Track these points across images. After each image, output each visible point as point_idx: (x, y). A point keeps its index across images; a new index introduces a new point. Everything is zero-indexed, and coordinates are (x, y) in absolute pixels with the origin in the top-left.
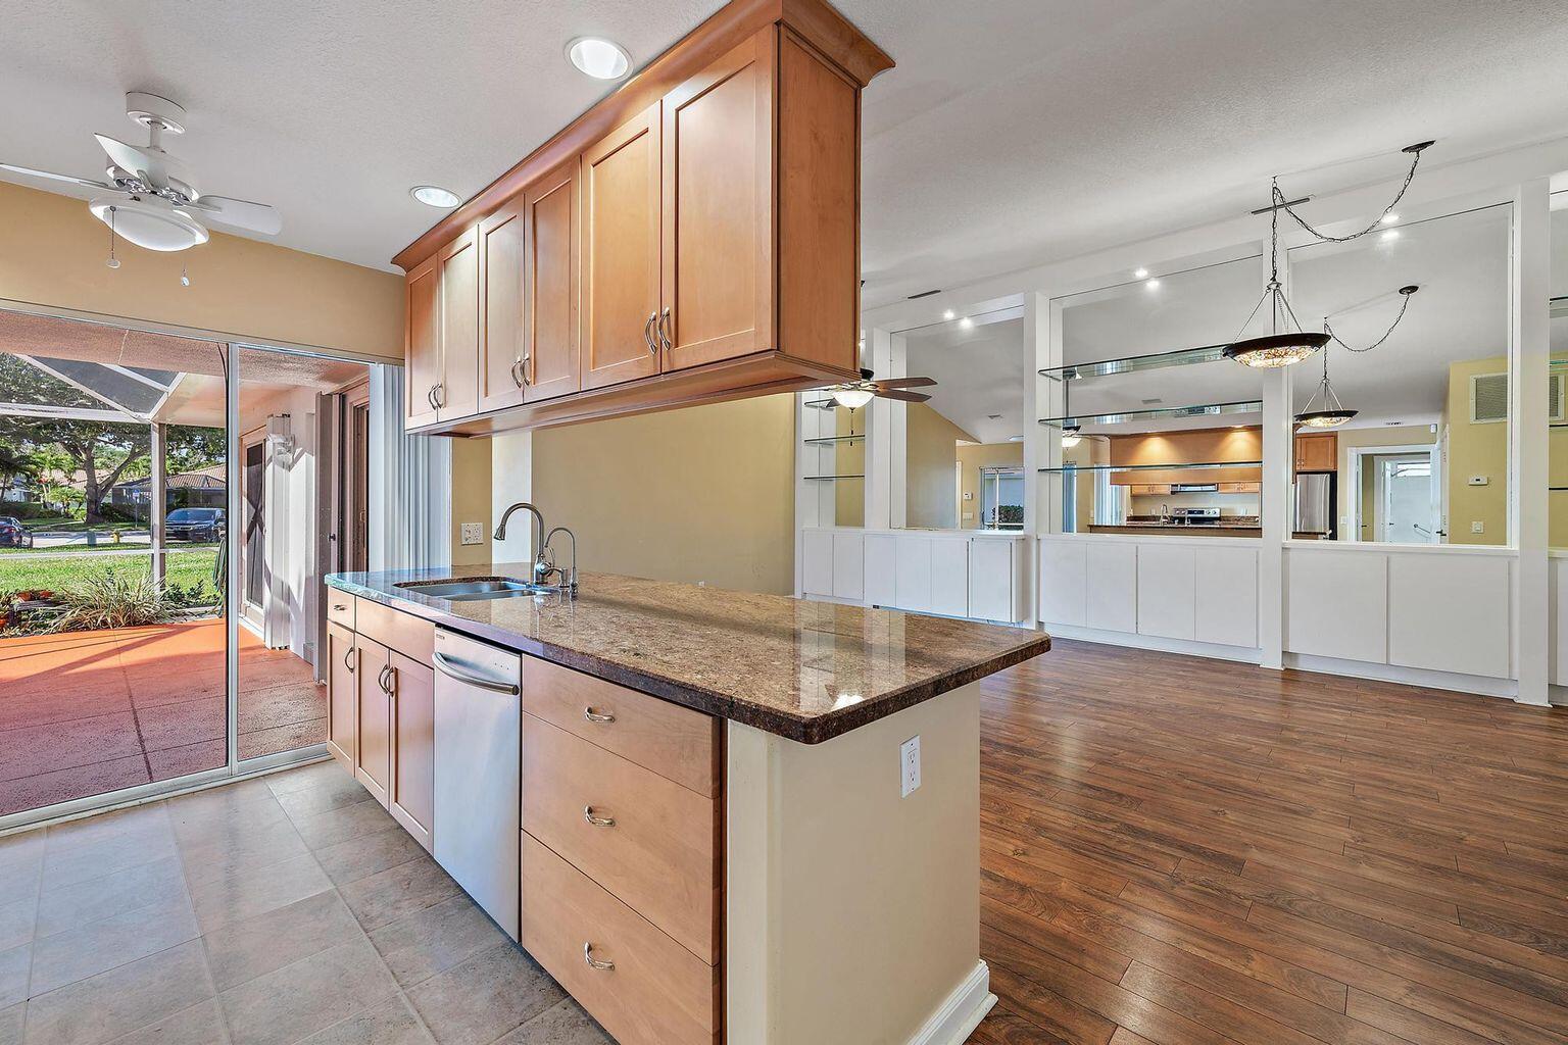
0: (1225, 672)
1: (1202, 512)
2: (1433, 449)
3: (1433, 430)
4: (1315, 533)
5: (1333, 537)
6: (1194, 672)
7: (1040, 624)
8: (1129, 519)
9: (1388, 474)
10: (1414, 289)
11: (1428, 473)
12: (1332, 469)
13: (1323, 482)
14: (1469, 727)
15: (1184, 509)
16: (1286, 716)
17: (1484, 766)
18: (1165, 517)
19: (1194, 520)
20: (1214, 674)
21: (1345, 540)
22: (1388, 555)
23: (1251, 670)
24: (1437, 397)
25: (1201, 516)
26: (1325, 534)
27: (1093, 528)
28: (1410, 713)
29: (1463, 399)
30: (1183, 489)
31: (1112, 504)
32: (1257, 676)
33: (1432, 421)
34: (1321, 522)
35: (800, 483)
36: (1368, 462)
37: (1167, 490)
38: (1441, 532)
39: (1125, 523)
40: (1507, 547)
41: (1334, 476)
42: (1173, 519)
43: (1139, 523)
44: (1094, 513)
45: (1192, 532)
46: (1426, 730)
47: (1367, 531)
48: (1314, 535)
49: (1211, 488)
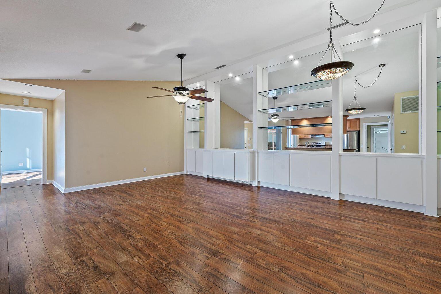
0: (317, 201)
1: (320, 143)
2: (388, 123)
3: (388, 118)
4: (353, 150)
5: (359, 151)
6: (307, 202)
7: (259, 182)
8: (298, 145)
9: (375, 132)
10: (384, 65)
11: (387, 132)
12: (358, 130)
13: (355, 134)
14: (411, 230)
15: (315, 143)
16: (337, 225)
17: (421, 256)
18: (308, 145)
19: (317, 146)
20: (314, 203)
21: (362, 152)
22: (377, 157)
23: (327, 200)
24: (390, 107)
25: (319, 144)
26: (356, 150)
27: (287, 149)
28: (386, 222)
29: (398, 106)
30: (315, 136)
31: (293, 141)
32: (330, 203)
33: (388, 114)
34: (355, 147)
35: (186, 133)
36: (369, 127)
37: (309, 136)
38: (391, 149)
39: (297, 147)
40: (419, 154)
41: (359, 132)
42: (310, 145)
43: (301, 147)
44: (287, 144)
45: (316, 149)
46: (393, 232)
47: (369, 149)
48: (352, 150)
49: (323, 136)
